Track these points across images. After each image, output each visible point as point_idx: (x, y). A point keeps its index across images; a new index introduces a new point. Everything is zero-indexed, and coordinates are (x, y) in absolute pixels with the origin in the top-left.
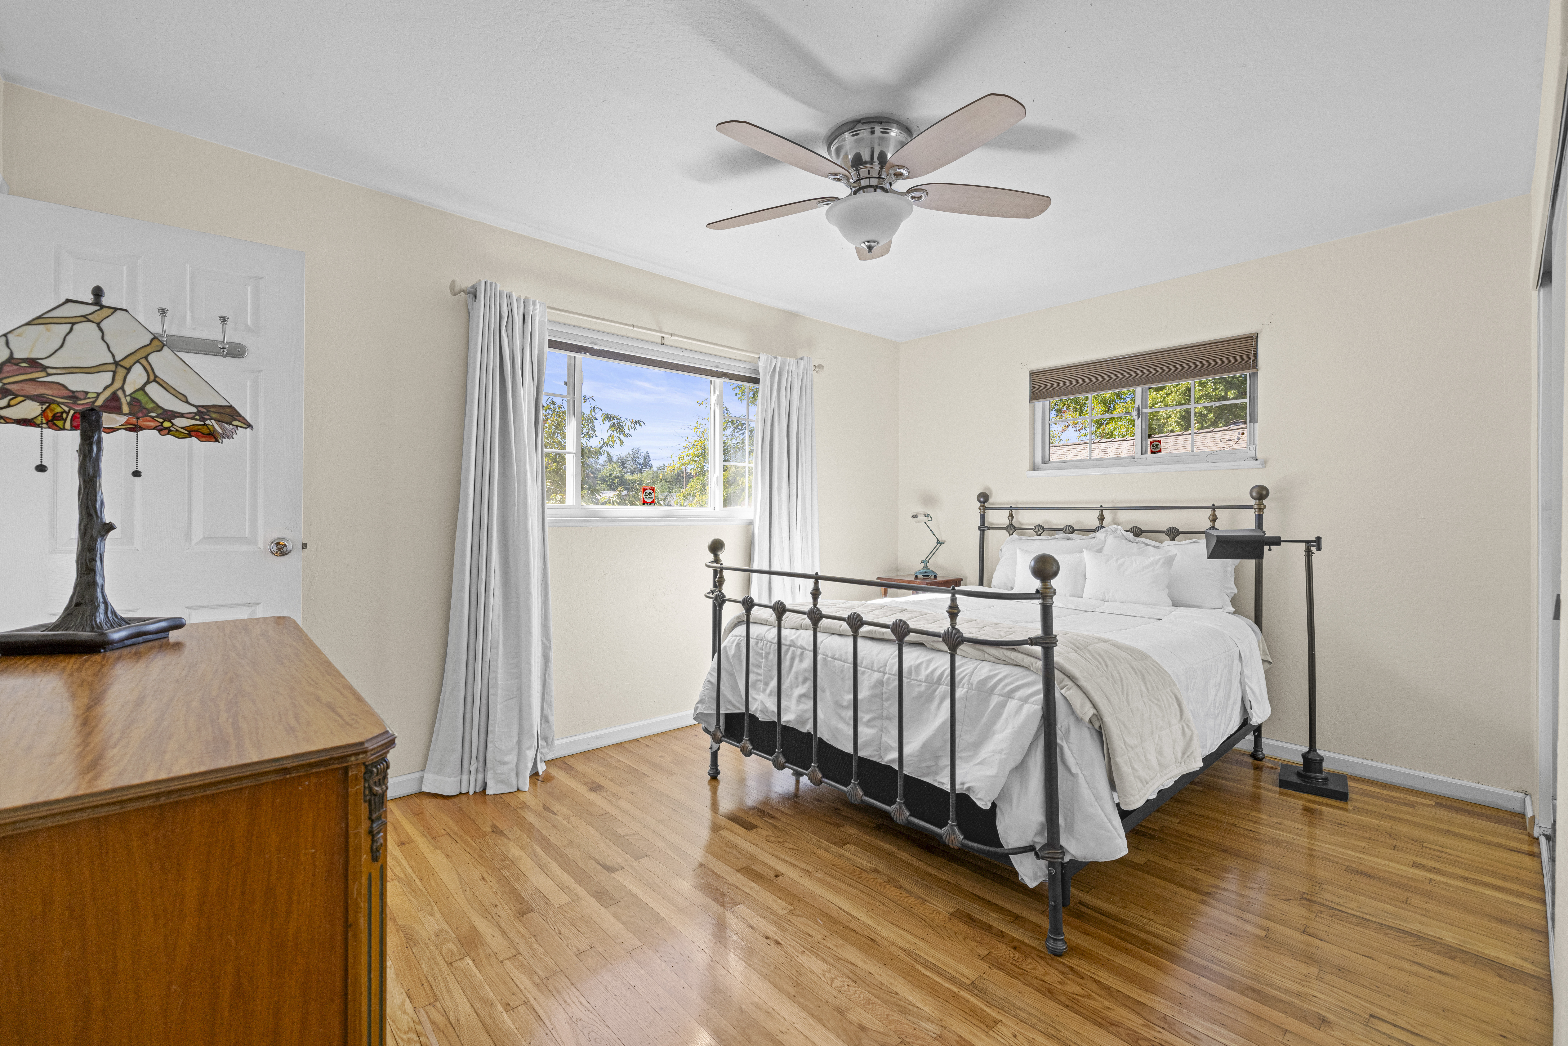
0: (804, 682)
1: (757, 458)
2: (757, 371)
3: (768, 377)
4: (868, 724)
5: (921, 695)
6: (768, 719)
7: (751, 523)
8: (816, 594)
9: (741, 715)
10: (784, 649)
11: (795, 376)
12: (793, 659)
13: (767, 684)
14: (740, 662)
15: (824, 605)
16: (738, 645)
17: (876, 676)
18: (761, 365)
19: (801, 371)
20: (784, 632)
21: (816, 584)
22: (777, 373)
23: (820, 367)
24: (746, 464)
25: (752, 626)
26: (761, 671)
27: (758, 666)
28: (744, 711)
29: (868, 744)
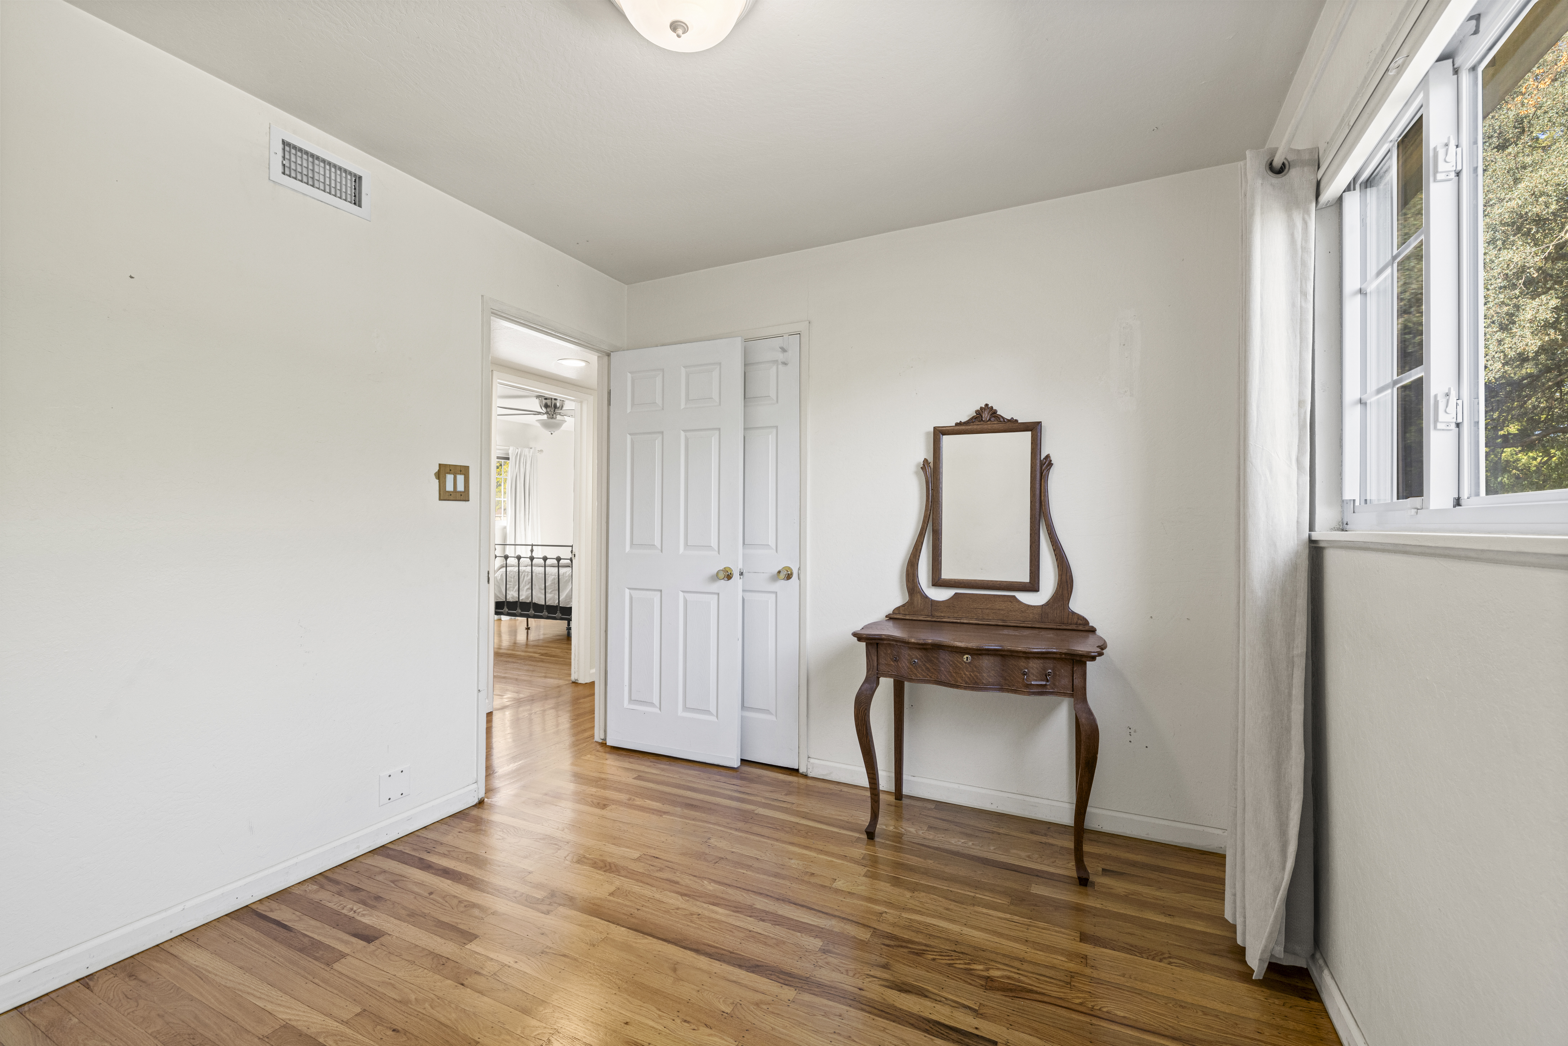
0: (528, 584)
1: (508, 496)
2: (508, 454)
3: (514, 458)
4: (550, 593)
5: (566, 581)
6: (514, 600)
7: (505, 528)
8: (532, 551)
9: (503, 602)
10: (520, 573)
11: (528, 457)
12: (524, 577)
13: (514, 588)
14: (503, 581)
15: (535, 555)
16: (502, 575)
17: (553, 577)
18: (510, 452)
19: (531, 454)
20: (520, 568)
21: (532, 547)
22: (519, 456)
23: (541, 451)
24: (502, 499)
25: (508, 568)
26: (512, 583)
27: (510, 582)
28: (504, 600)
29: (550, 600)
